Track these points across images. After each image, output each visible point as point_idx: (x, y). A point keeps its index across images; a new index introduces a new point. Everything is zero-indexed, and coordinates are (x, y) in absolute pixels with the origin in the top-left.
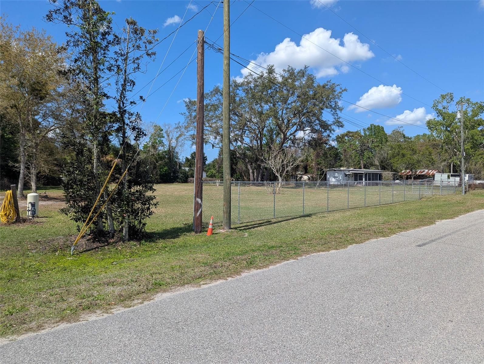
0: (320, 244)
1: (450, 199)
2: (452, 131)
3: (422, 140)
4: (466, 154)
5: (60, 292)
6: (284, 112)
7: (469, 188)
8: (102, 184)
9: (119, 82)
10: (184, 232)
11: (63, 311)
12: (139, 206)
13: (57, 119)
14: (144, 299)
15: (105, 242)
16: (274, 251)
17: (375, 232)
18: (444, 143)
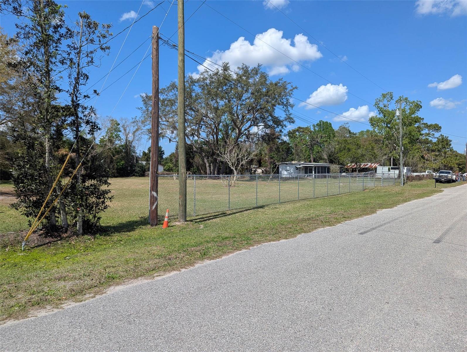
0: (271, 234)
1: (390, 190)
2: (392, 127)
3: (365, 136)
4: (404, 149)
5: (8, 288)
6: (239, 108)
7: (407, 179)
8: (54, 178)
9: (72, 75)
10: (140, 225)
11: (11, 307)
12: (94, 200)
13: (8, 112)
14: (96, 293)
15: (58, 237)
16: (227, 241)
17: (322, 222)
18: (385, 138)
